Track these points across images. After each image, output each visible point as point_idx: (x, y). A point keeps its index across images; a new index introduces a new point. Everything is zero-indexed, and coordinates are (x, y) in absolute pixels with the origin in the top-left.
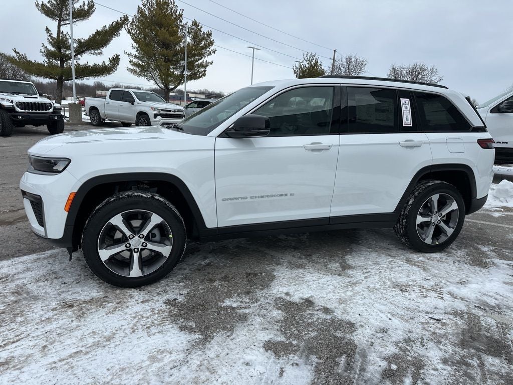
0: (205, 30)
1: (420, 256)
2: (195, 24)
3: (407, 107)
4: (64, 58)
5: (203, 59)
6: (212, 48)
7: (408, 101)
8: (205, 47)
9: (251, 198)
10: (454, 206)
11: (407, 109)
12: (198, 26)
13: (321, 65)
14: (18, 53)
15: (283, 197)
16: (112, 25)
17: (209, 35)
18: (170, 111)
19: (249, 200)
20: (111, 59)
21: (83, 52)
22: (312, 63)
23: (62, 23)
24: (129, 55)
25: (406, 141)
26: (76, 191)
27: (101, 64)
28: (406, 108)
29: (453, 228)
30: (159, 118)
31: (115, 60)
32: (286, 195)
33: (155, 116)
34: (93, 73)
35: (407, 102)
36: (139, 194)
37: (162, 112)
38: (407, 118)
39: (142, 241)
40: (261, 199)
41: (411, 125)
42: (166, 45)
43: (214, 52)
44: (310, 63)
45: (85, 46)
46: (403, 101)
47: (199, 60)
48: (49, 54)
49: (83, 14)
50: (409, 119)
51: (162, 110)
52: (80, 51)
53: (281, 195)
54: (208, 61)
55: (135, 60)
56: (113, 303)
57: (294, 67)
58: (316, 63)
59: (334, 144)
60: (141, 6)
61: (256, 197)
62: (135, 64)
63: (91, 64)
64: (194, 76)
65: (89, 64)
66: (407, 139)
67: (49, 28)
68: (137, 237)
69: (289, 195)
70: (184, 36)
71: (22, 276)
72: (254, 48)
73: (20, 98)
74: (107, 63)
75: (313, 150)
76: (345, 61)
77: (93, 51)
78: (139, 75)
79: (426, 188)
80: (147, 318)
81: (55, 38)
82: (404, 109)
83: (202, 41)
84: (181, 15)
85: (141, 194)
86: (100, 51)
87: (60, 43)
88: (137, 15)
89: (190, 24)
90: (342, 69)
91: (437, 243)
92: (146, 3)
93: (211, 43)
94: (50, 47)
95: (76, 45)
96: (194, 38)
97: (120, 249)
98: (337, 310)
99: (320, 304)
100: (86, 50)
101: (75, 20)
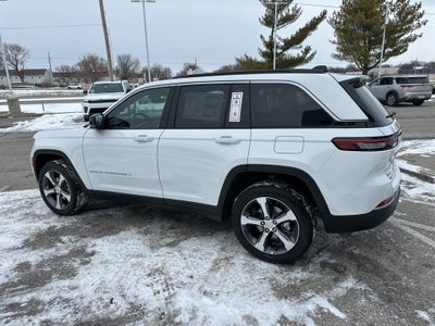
0: (412, 3)
3: (237, 101)
5: (409, 33)
6: (422, 20)
7: (241, 95)
8: (411, 21)
9: (105, 173)
10: (291, 216)
11: (237, 103)
14: (247, 57)
20: (304, 51)
21: (288, 48)
23: (275, 29)
24: (334, 42)
27: (296, 56)
29: (293, 242)
32: (126, 174)
38: (235, 112)
39: (60, 189)
40: (111, 175)
41: (239, 121)
43: (425, 24)
45: (290, 43)
46: (234, 95)
47: (404, 34)
48: (264, 54)
50: (237, 114)
52: (285, 48)
53: (123, 174)
54: (416, 34)
61: (108, 173)
64: (396, 53)
66: (224, 135)
67: (263, 35)
68: (57, 186)
70: (386, 15)
74: (301, 54)
77: (295, 46)
78: (341, 59)
81: (267, 42)
82: (234, 104)
86: (300, 45)
88: (342, 5)
91: (272, 253)
93: (421, 15)
94: (264, 49)
95: (282, 44)
96: (399, 14)
97: (52, 191)
98: (89, 265)
99: (92, 258)
100: (291, 46)
101: (286, 24)
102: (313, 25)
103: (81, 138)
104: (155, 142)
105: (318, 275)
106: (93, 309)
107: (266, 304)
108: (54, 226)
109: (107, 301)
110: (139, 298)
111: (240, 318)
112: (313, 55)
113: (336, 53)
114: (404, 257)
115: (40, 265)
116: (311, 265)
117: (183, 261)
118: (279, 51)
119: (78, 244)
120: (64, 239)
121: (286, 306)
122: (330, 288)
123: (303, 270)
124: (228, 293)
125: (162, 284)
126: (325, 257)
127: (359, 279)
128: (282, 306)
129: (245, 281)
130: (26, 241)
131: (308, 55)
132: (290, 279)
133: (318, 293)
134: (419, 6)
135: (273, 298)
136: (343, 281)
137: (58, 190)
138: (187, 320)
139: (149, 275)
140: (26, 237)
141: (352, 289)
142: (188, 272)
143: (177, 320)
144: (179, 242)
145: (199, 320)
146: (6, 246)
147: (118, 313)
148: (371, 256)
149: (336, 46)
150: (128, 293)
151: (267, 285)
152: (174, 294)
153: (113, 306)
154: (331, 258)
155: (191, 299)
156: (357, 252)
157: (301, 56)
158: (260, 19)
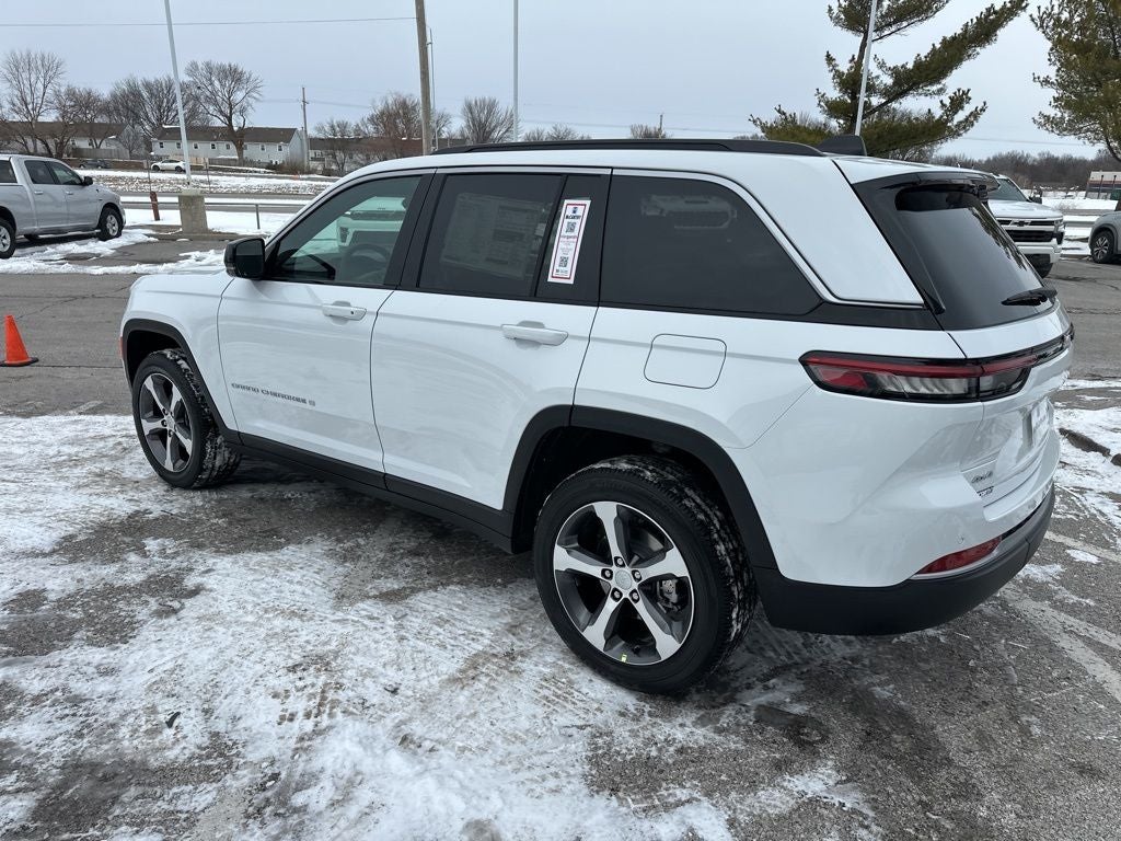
3: (573, 225)
7: (585, 207)
9: (263, 392)
11: (572, 230)
14: (784, 114)
19: (261, 394)
21: (903, 94)
24: (1046, 82)
25: (523, 324)
27: (923, 118)
28: (571, 228)
29: (677, 638)
32: (304, 401)
35: (581, 210)
38: (564, 262)
40: (273, 398)
41: (571, 282)
45: (909, 80)
46: (568, 207)
50: (570, 262)
61: (268, 393)
66: (527, 319)
67: (833, 55)
74: (938, 113)
81: (843, 74)
82: (563, 233)
86: (939, 86)
87: (852, 81)
91: (624, 660)
94: (834, 94)
95: (888, 80)
97: (158, 424)
98: (172, 620)
99: (188, 602)
100: (910, 89)
101: (905, 24)
102: (984, 30)
103: (217, 297)
104: (368, 321)
105: (734, 743)
106: (124, 731)
107: (547, 798)
108: (146, 512)
109: (163, 718)
110: (241, 725)
111: (459, 825)
112: (975, 115)
113: (1053, 112)
114: (1025, 731)
115: (66, 602)
116: (730, 710)
117: (394, 644)
118: (876, 101)
119: (174, 564)
120: (152, 544)
121: (600, 816)
122: (753, 786)
123: (701, 722)
124: (463, 750)
125: (313, 695)
126: (782, 694)
127: (852, 774)
128: (591, 811)
129: (524, 723)
130: (66, 539)
131: (960, 116)
132: (651, 741)
133: (709, 795)
135: (578, 785)
136: (800, 772)
137: (170, 422)
138: (324, 803)
139: (293, 669)
140: (71, 530)
141: (814, 802)
142: (393, 677)
143: (298, 800)
144: (414, 591)
145: (353, 811)
146: (17, 545)
147: (171, 754)
148: (919, 714)
149: (1052, 93)
150: (223, 707)
151: (579, 746)
152: (330, 728)
153: (169, 732)
154: (797, 699)
155: (357, 751)
156: (882, 693)
157: (937, 117)
158: (830, 9)
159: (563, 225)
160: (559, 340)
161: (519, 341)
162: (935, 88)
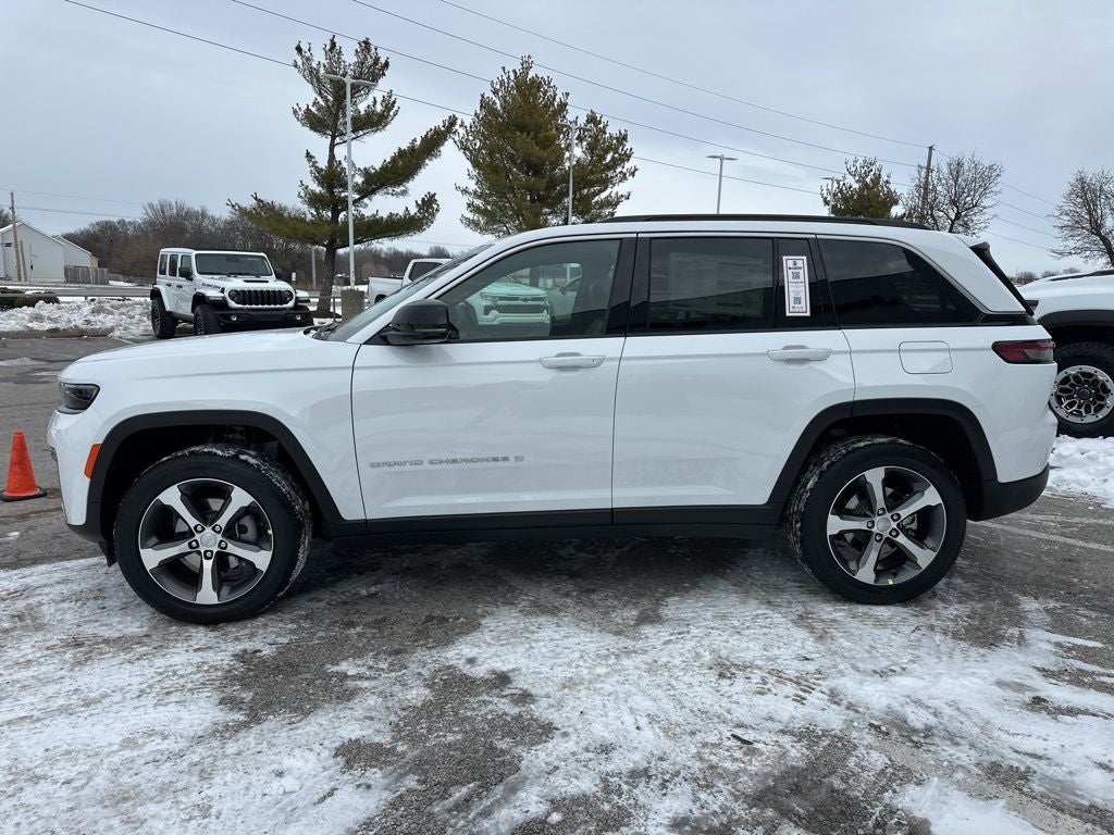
0: (612, 130)
1: (840, 610)
2: (592, 119)
3: (798, 273)
4: (338, 205)
5: (609, 190)
6: (628, 165)
7: (802, 261)
8: (614, 164)
9: (431, 463)
10: (931, 497)
11: (798, 277)
12: (600, 122)
13: (887, 182)
14: (262, 201)
15: (500, 463)
16: (426, 136)
17: (623, 138)
18: (516, 299)
19: (426, 466)
20: (420, 202)
21: (373, 192)
22: (868, 180)
23: (338, 140)
24: (465, 191)
25: (786, 348)
26: (100, 441)
27: (401, 214)
28: (796, 276)
29: (933, 550)
30: (494, 313)
31: (429, 204)
32: (505, 459)
33: (487, 310)
34: (388, 231)
35: (799, 264)
36: (211, 450)
37: (499, 303)
38: (798, 299)
39: (219, 537)
40: (451, 466)
41: (808, 314)
42: (534, 168)
43: (633, 174)
44: (862, 180)
45: (378, 181)
46: (788, 261)
47: (600, 192)
48: (314, 200)
49: (373, 122)
50: (803, 300)
51: (502, 298)
52: (367, 191)
53: (495, 459)
54: (620, 194)
55: (478, 202)
56: (149, 646)
57: (825, 192)
58: (877, 178)
59: (608, 356)
60: (489, 94)
61: (441, 462)
62: (477, 210)
63: (384, 214)
65: (380, 214)
66: (791, 344)
67: (312, 154)
68: (208, 530)
69: (512, 459)
70: (568, 147)
71: (47, 590)
72: (722, 158)
73: (238, 283)
74: (413, 210)
75: (561, 368)
76: (945, 170)
77: (390, 189)
78: (483, 230)
79: (848, 453)
80: (182, 676)
81: (322, 170)
82: (791, 280)
83: (607, 152)
84: (563, 106)
85: (214, 450)
86: (403, 188)
87: (332, 177)
88: (478, 112)
89: (582, 121)
90: (939, 188)
91: (891, 583)
92: (498, 87)
93: (627, 157)
94: (314, 187)
95: (359, 180)
96: (591, 148)
97: (179, 549)
99: (520, 685)
100: (379, 188)
101: (361, 133)
102: (431, 144)
103: (348, 368)
105: (976, 605)
106: (729, 765)
110: (782, 719)
113: (467, 214)
125: (781, 682)
134: (625, 138)
136: (1019, 604)
138: (931, 718)
139: (724, 677)
143: (915, 724)
145: (949, 711)
147: (795, 753)
149: (466, 199)
153: (760, 747)
157: (412, 214)
158: (295, 112)
159: (788, 275)
160: (822, 357)
161: (789, 361)
162: (398, 190)
